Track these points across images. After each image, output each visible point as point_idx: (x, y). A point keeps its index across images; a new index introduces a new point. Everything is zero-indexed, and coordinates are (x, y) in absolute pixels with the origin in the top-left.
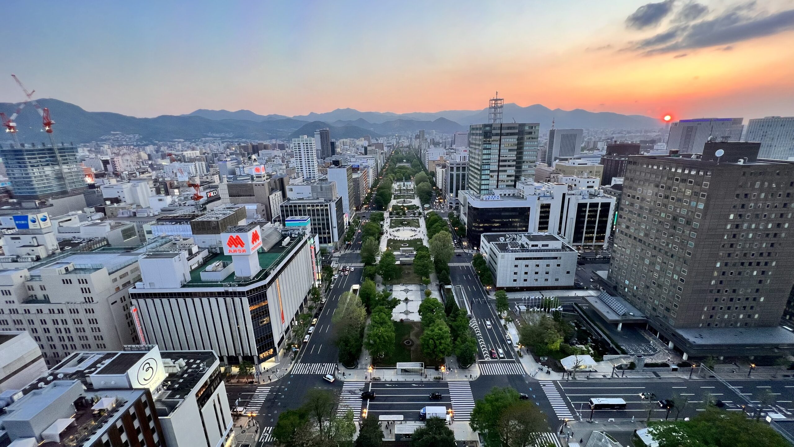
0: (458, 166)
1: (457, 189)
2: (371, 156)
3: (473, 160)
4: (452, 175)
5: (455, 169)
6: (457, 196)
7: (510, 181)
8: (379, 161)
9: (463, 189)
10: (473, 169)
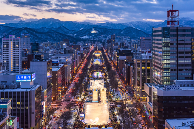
0: (144, 62)
1: (144, 82)
5: (141, 65)
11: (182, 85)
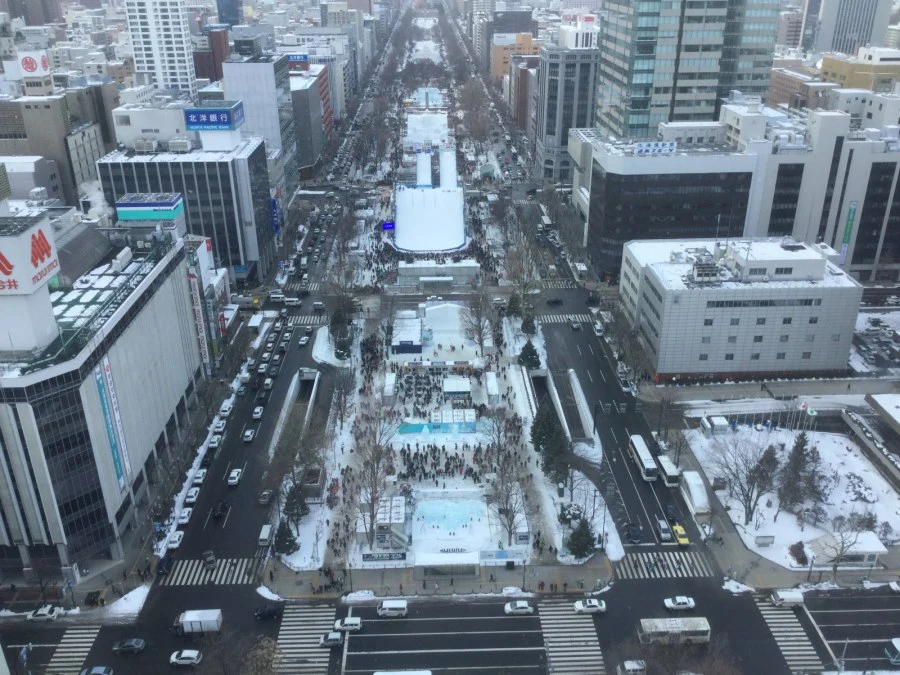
0: (572, 61)
1: (567, 125)
2: (339, 31)
3: (611, 45)
4: (553, 86)
5: (561, 70)
6: (564, 142)
7: (703, 104)
8: (360, 45)
9: (581, 124)
10: (609, 70)
11: (684, 141)
